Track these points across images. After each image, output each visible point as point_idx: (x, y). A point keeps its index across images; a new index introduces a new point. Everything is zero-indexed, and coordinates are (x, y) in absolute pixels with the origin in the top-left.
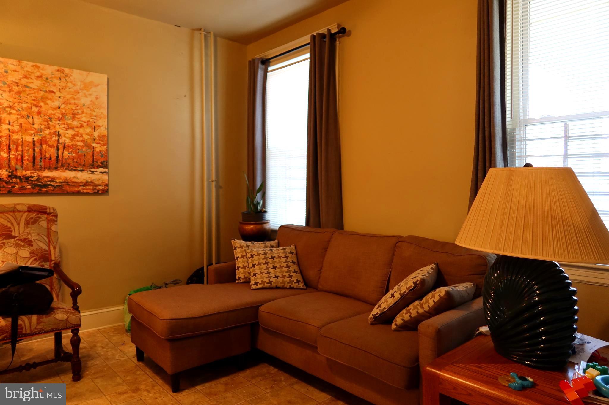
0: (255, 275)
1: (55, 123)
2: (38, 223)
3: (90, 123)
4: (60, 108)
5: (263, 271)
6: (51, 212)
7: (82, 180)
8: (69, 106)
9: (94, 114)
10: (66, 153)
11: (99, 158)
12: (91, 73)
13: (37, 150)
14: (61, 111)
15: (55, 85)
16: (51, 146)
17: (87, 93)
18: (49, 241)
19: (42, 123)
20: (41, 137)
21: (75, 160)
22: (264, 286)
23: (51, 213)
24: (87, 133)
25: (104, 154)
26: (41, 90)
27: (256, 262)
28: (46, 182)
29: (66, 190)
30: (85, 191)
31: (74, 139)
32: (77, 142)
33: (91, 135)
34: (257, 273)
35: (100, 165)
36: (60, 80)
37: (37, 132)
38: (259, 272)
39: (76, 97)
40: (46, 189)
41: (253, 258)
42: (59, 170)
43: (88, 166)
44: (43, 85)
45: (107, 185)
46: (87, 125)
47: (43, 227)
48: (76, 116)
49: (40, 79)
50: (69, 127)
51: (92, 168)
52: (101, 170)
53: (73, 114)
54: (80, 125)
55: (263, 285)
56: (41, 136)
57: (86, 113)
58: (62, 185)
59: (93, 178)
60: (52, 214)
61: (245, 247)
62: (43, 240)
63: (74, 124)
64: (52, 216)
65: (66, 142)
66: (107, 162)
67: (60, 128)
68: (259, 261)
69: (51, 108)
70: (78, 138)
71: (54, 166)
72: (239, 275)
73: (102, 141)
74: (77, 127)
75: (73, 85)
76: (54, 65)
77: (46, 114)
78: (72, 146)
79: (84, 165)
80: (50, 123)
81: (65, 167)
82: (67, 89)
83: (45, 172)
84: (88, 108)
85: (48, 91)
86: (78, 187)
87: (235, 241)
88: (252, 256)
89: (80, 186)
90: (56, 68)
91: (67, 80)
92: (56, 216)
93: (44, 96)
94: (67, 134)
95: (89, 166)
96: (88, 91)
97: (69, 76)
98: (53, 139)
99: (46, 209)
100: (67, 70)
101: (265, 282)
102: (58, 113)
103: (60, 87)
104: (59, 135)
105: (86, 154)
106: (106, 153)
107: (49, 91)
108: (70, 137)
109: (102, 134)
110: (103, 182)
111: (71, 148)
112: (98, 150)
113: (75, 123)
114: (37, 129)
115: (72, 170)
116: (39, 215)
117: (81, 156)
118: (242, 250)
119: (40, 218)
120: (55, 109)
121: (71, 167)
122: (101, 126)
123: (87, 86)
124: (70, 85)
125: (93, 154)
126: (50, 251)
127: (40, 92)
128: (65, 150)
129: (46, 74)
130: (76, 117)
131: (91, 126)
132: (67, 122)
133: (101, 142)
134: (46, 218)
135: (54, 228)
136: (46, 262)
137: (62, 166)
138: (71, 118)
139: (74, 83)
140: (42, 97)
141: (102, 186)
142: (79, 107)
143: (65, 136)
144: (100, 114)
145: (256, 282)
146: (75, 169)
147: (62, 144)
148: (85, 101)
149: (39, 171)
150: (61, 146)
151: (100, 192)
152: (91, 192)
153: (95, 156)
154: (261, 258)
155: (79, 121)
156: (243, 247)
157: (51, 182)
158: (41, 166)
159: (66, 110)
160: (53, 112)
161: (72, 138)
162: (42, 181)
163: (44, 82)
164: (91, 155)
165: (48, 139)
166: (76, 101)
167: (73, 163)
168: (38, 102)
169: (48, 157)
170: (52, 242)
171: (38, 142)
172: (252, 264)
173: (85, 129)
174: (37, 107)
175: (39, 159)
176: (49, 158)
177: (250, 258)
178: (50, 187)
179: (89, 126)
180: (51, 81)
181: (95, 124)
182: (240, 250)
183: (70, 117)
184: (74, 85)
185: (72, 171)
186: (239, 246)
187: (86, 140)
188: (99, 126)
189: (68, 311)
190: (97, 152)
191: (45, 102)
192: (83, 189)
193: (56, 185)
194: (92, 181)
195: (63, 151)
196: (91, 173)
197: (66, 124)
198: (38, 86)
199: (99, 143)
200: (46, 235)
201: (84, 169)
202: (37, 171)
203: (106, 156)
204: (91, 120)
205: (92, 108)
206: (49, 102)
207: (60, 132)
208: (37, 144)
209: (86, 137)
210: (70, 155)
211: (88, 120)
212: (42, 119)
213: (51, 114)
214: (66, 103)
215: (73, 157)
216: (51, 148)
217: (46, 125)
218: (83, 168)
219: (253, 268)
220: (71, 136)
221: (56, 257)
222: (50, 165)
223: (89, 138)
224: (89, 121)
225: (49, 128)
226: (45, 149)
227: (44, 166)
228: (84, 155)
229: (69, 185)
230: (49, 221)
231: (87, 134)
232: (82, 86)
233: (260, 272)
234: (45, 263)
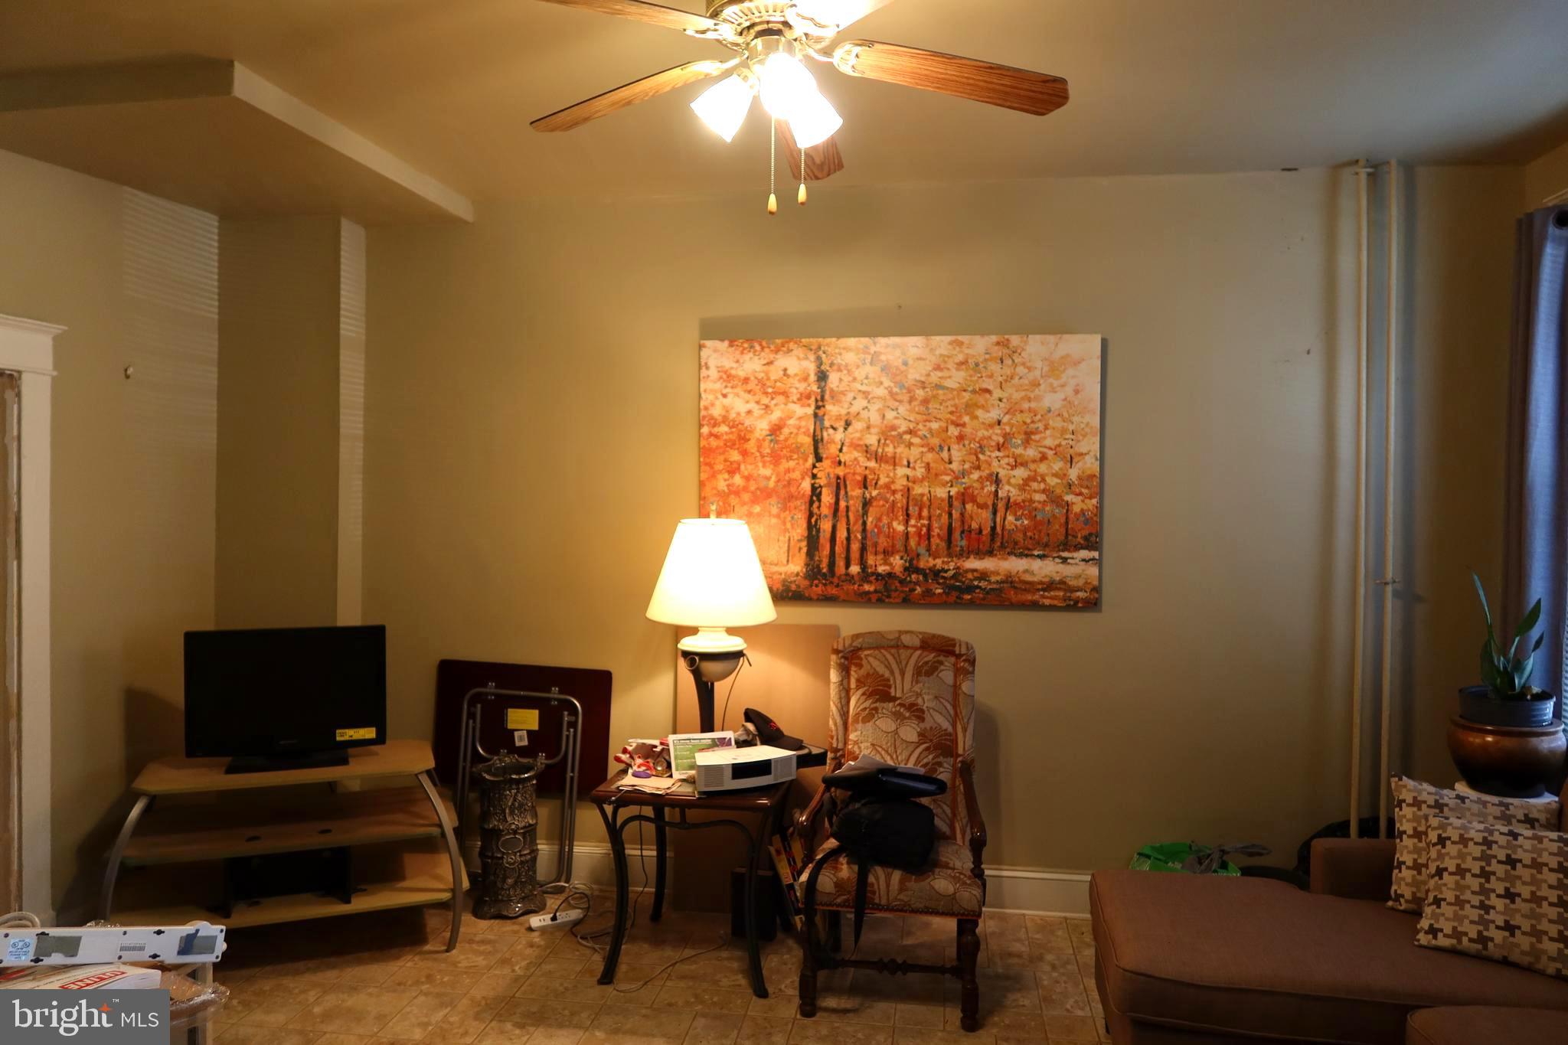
0: (1437, 902)
1: (990, 456)
2: (936, 673)
3: (1061, 449)
4: (1001, 424)
5: (1467, 896)
6: (962, 653)
7: (1043, 577)
8: (1019, 417)
9: (1071, 427)
10: (1010, 518)
11: (1080, 528)
12: (1066, 337)
13: (956, 514)
14: (1001, 429)
15: (991, 376)
16: (981, 506)
17: (1056, 383)
18: (956, 713)
19: (966, 458)
20: (964, 488)
21: (1029, 534)
22: (1459, 947)
23: (962, 655)
24: (1054, 472)
25: (1092, 518)
26: (965, 391)
27: (1451, 864)
28: (971, 580)
29: (1009, 599)
30: (1047, 602)
31: (1028, 488)
32: (1034, 494)
33: (1061, 475)
34: (1445, 900)
35: (1082, 545)
36: (1002, 362)
37: (957, 477)
38: (1450, 897)
39: (1032, 395)
40: (969, 597)
41: (1444, 847)
42: (996, 555)
43: (1056, 545)
44: (968, 378)
45: (1096, 589)
46: (1056, 454)
47: (945, 683)
48: (1033, 437)
49: (964, 367)
50: (1018, 461)
51: (1063, 551)
52: (1084, 554)
53: (1026, 433)
54: (1040, 455)
55: (1454, 941)
56: (964, 486)
57: (1054, 428)
58: (1001, 588)
59: (1064, 574)
60: (964, 658)
61: (1429, 806)
62: (944, 711)
63: (1028, 456)
64: (964, 661)
65: (1011, 495)
66: (1096, 537)
67: (1000, 466)
68: (1459, 861)
69: (982, 426)
70: (1035, 485)
71: (987, 548)
72: (1399, 887)
73: (1087, 487)
74: (1034, 461)
75: (1027, 371)
76: (989, 334)
77: (974, 439)
78: (1022, 504)
79: (1046, 545)
80: (981, 456)
81: (1008, 550)
82: (1016, 381)
83: (970, 560)
84: (1059, 415)
85: (977, 390)
86: (1034, 594)
87: (1400, 783)
88: (1442, 841)
89: (1038, 590)
90: (994, 338)
91: (1016, 361)
92: (973, 662)
93: (970, 402)
94: (1014, 476)
95: (1058, 546)
96: (1058, 378)
97: (1019, 351)
98: (985, 491)
99: (954, 645)
100: (1015, 340)
101: (1466, 934)
102: (997, 434)
103: (1000, 379)
104: (997, 481)
105: (1051, 520)
106: (1096, 515)
107: (980, 390)
108: (1019, 485)
109: (1089, 472)
110: (1086, 583)
111: (1021, 507)
112: (1076, 509)
113: (1031, 453)
114: (957, 472)
115: (1021, 555)
116: (941, 658)
117: (1041, 523)
118: (1419, 813)
119: (941, 663)
120: (991, 426)
121: (1019, 549)
122: (1086, 454)
123: (1055, 368)
124: (1020, 370)
125: (1067, 518)
126: (956, 734)
127: (964, 394)
128: (1008, 514)
129: (974, 356)
130: (1032, 439)
131: (1065, 457)
132: (1014, 452)
133: (1085, 491)
134: (954, 665)
135: (965, 687)
136: (947, 757)
137: (1002, 547)
138: (1022, 443)
139: (1028, 364)
140: (967, 406)
141: (1086, 591)
142: (1039, 417)
143: (1009, 483)
144: (1082, 426)
145: (1436, 926)
146: (1029, 553)
147: (1004, 500)
148: (1051, 400)
149: (959, 559)
150: (1001, 505)
151: (1080, 605)
152: (1060, 605)
153: (1070, 522)
154: (1470, 854)
155: (1037, 446)
156: (1424, 806)
157: (979, 582)
158: (961, 547)
159: (1013, 426)
160: (986, 433)
161: (1023, 485)
162: (964, 579)
163: (971, 372)
164: (1063, 520)
165: (976, 492)
166: (1033, 405)
167: (1024, 540)
168: (960, 417)
169: (976, 529)
170: (960, 717)
171: (957, 499)
172: (1438, 867)
173: (1052, 464)
174: (957, 425)
175: (959, 533)
176: (978, 531)
177: (1434, 845)
178: (977, 591)
179: (1059, 456)
180: (985, 367)
181: (1071, 451)
182: (1414, 813)
183: (1021, 439)
184: (1030, 369)
185: (1022, 559)
186: (1410, 800)
187: (1053, 487)
188: (1081, 454)
189: (959, 877)
190: (1076, 514)
191: (973, 413)
192: (1043, 597)
193: (989, 587)
194: (1064, 580)
195: (1006, 514)
196: (1061, 563)
197: (1011, 455)
198: (959, 383)
199: (1080, 494)
200: (950, 700)
201: (1046, 553)
202: (954, 559)
203: (1097, 522)
204: (1064, 443)
205: (1066, 415)
206: (979, 413)
207: (999, 475)
208: (956, 503)
209: (1052, 481)
210: (1019, 523)
211: (1057, 442)
212: (966, 451)
213: (983, 438)
214: (1012, 410)
215: (1023, 528)
216: (982, 509)
217: (973, 463)
218: (1045, 551)
219: (1437, 878)
220: (1021, 482)
221: (966, 749)
222: (979, 545)
223: (1057, 484)
224: (1059, 445)
225: (978, 468)
226: (970, 512)
227: (969, 547)
228: (1047, 522)
229: (1015, 588)
230: (958, 671)
231: (1055, 475)
232: (1046, 369)
233: (1457, 897)
234: (945, 759)
